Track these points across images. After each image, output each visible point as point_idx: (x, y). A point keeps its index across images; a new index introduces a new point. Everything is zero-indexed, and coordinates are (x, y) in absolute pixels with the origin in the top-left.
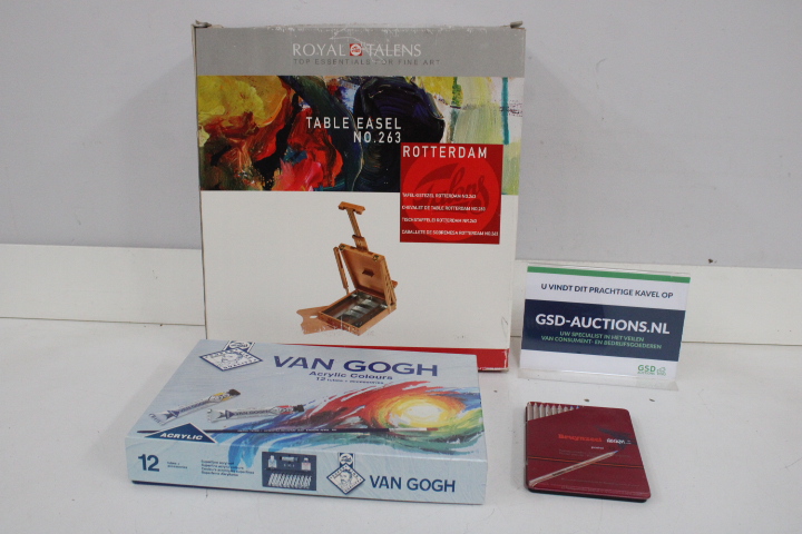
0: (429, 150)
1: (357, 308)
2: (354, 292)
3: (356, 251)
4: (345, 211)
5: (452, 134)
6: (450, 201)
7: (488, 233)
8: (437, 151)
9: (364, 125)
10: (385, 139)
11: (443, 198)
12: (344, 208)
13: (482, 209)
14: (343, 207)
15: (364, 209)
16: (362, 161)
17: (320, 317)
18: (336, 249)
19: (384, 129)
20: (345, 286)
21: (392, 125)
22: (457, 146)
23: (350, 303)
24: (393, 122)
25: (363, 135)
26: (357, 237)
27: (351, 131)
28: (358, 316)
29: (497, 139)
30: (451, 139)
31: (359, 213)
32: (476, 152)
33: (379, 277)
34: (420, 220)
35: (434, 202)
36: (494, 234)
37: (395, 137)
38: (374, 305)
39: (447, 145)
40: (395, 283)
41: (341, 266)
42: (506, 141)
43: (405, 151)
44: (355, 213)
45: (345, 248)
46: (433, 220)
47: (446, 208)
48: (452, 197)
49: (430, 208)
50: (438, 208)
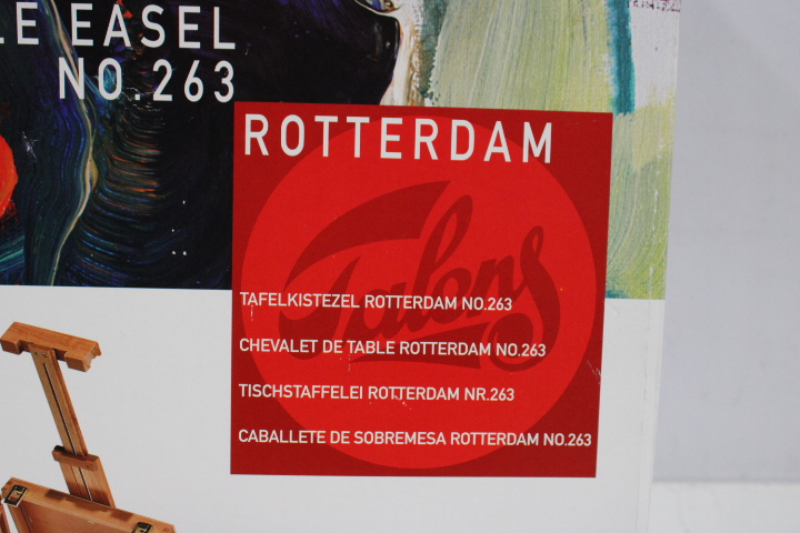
0: (341, 131)
3: (67, 508)
4: (26, 356)
5: (425, 74)
6: (415, 323)
7: (551, 440)
8: (371, 134)
9: (97, 32)
10: (175, 87)
11: (391, 313)
12: (20, 348)
13: (531, 351)
14: (19, 340)
15: (97, 352)
16: (90, 171)
19: (171, 49)
21: (204, 35)
22: (444, 115)
24: (204, 20)
25: (91, 72)
26: (71, 453)
27: (47, 55)
29: (589, 93)
30: (423, 92)
31: (78, 365)
32: (515, 139)
34: (307, 392)
35: (358, 325)
36: (578, 441)
37: (212, 82)
39: (409, 113)
42: (625, 102)
43: (249, 134)
44: (63, 365)
45: (27, 497)
46: (355, 393)
47: (402, 348)
48: (426, 307)
49: (345, 346)
50: (372, 347)
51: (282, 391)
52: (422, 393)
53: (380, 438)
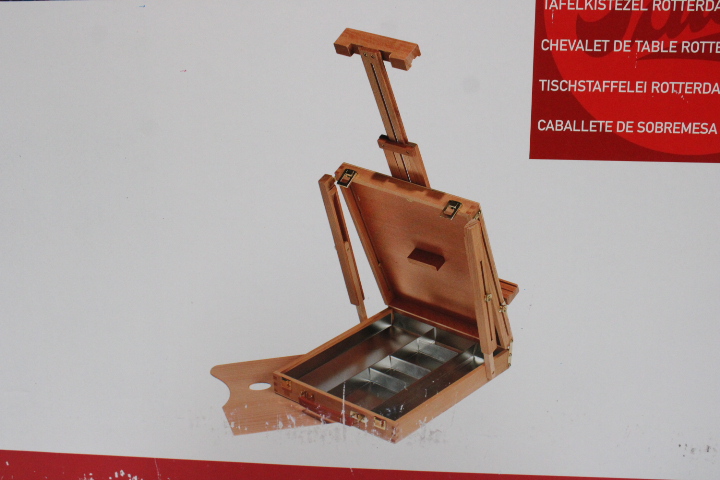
1: (390, 362)
2: (384, 316)
3: (390, 189)
4: (357, 58)
11: (675, 15)
12: (351, 50)
14: (349, 45)
15: (417, 53)
17: (280, 388)
18: (326, 183)
20: (356, 296)
23: (370, 348)
26: (394, 142)
28: (393, 386)
31: (401, 65)
33: (462, 267)
34: (598, 87)
35: (648, 24)
38: (443, 355)
40: (510, 289)
41: (341, 236)
44: (387, 65)
45: (356, 179)
46: (640, 87)
47: (683, 47)
48: (707, 10)
49: (633, 45)
50: (656, 46)
51: (577, 86)
52: (699, 87)
53: (660, 127)
